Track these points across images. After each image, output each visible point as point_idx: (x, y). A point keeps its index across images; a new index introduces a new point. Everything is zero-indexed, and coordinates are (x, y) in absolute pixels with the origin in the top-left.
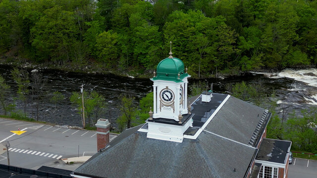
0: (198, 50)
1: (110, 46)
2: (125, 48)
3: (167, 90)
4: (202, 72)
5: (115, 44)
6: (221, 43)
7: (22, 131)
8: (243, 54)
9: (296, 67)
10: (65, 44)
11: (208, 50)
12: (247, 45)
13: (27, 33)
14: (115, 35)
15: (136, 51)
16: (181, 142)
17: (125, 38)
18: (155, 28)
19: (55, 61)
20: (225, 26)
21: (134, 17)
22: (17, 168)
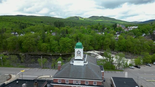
0: (68, 47)
1: (45, 47)
2: (49, 48)
4: (70, 52)
5: (46, 46)
6: (74, 45)
7: (24, 71)
10: (32, 47)
11: (71, 47)
13: (21, 45)
14: (46, 44)
16: (83, 65)
17: (49, 45)
18: (57, 42)
19: (29, 52)
20: (74, 41)
21: (51, 39)
22: (28, 80)
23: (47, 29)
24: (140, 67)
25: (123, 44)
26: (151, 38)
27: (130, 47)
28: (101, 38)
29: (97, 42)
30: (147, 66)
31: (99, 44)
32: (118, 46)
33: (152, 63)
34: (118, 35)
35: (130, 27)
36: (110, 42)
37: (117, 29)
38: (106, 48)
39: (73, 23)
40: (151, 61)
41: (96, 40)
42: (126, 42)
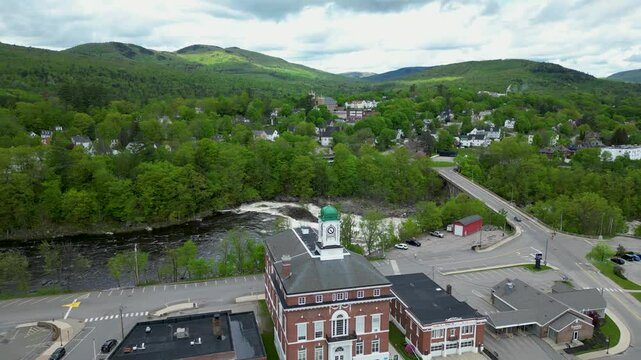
0: (175, 197)
1: (81, 205)
2: (96, 206)
3: (331, 227)
4: (182, 218)
6: (196, 189)
7: (76, 303)
8: (212, 197)
9: (248, 202)
12: (216, 187)
15: (111, 205)
16: (343, 258)
17: (95, 195)
18: (128, 182)
20: (196, 173)
21: (99, 173)
23: (36, 118)
24: (420, 242)
25: (351, 172)
26: (422, 145)
27: (372, 183)
28: (281, 154)
29: (268, 171)
30: (435, 239)
31: (275, 175)
32: (336, 180)
33: (444, 228)
34: (323, 139)
35: (352, 106)
36: (312, 168)
37: (316, 114)
38: (300, 189)
39: (113, 75)
40: (441, 224)
41: (264, 162)
42: (359, 166)
